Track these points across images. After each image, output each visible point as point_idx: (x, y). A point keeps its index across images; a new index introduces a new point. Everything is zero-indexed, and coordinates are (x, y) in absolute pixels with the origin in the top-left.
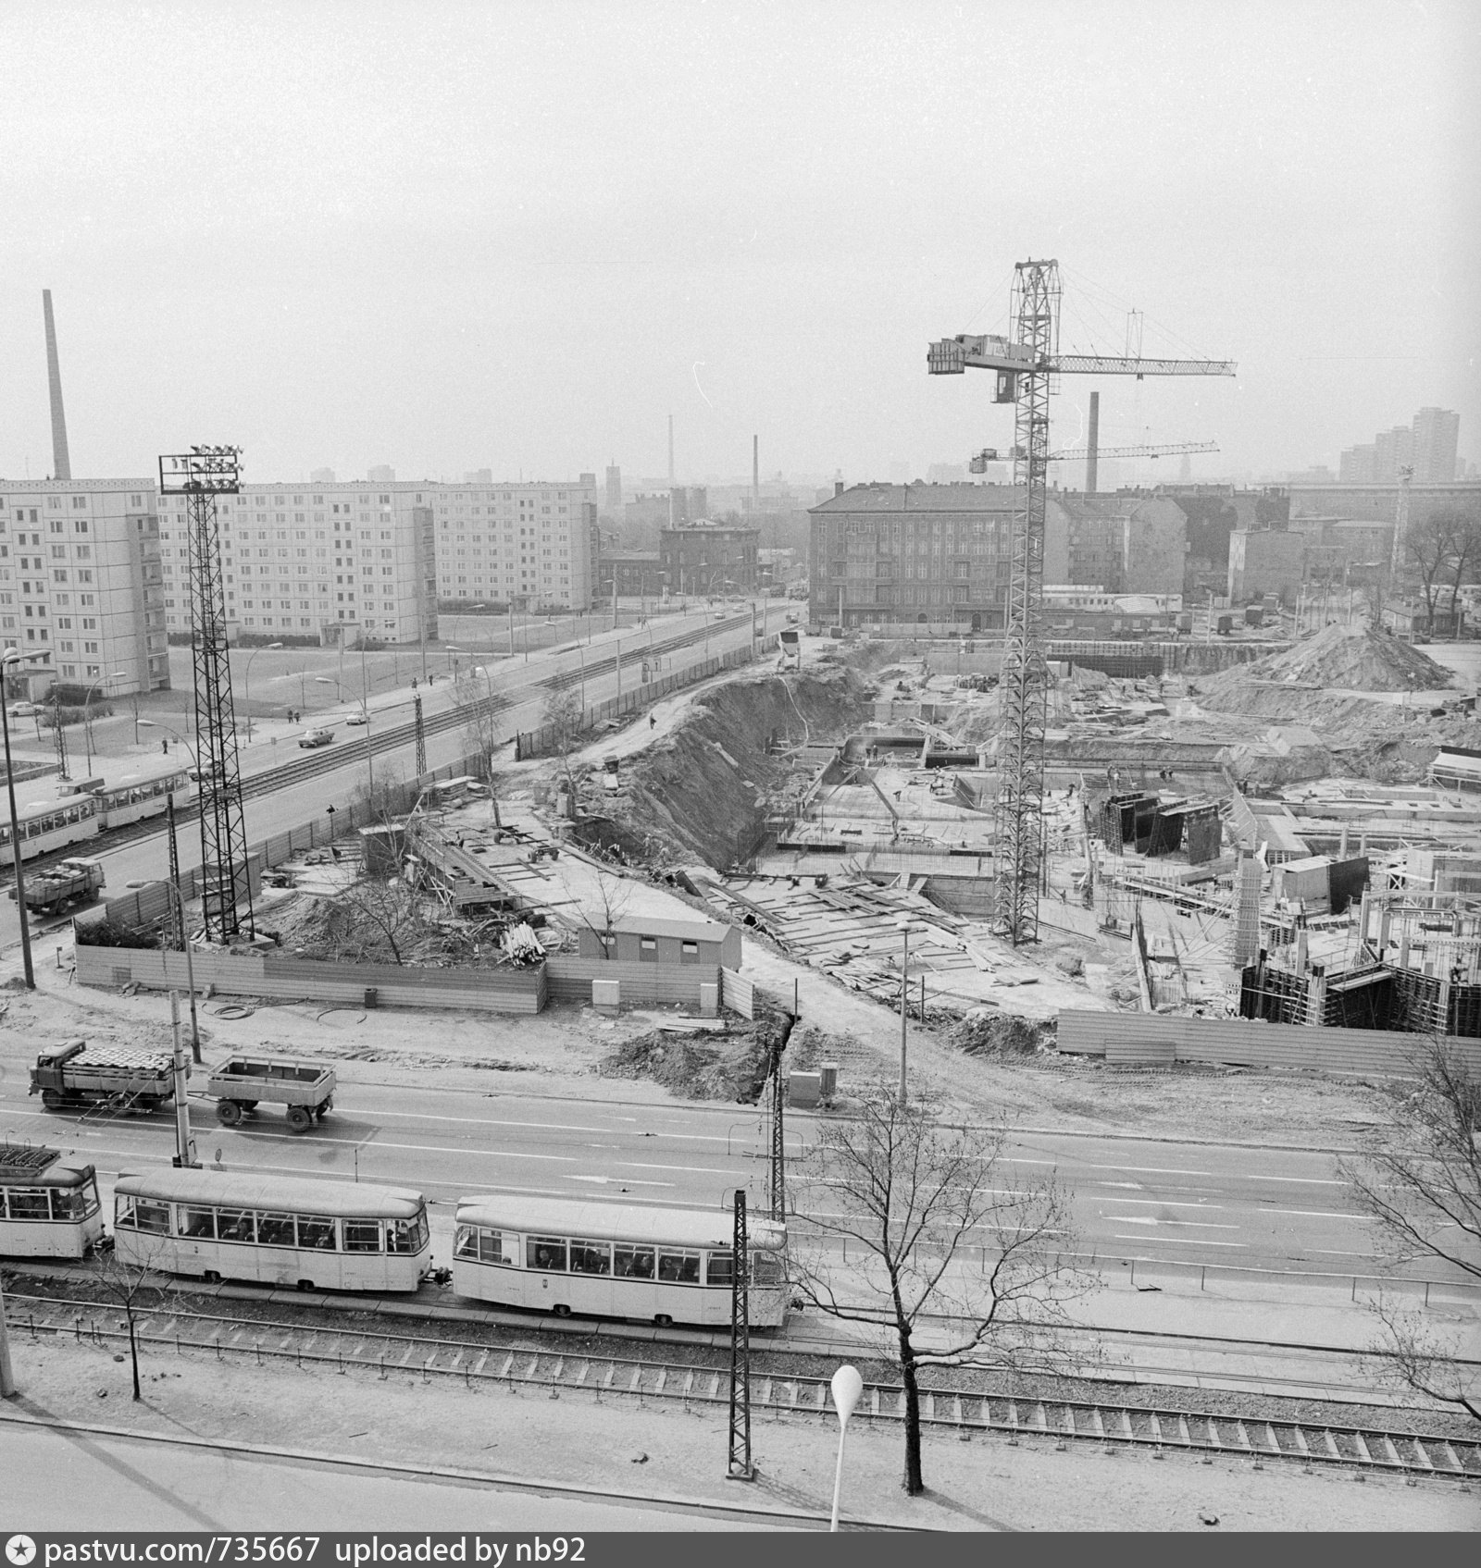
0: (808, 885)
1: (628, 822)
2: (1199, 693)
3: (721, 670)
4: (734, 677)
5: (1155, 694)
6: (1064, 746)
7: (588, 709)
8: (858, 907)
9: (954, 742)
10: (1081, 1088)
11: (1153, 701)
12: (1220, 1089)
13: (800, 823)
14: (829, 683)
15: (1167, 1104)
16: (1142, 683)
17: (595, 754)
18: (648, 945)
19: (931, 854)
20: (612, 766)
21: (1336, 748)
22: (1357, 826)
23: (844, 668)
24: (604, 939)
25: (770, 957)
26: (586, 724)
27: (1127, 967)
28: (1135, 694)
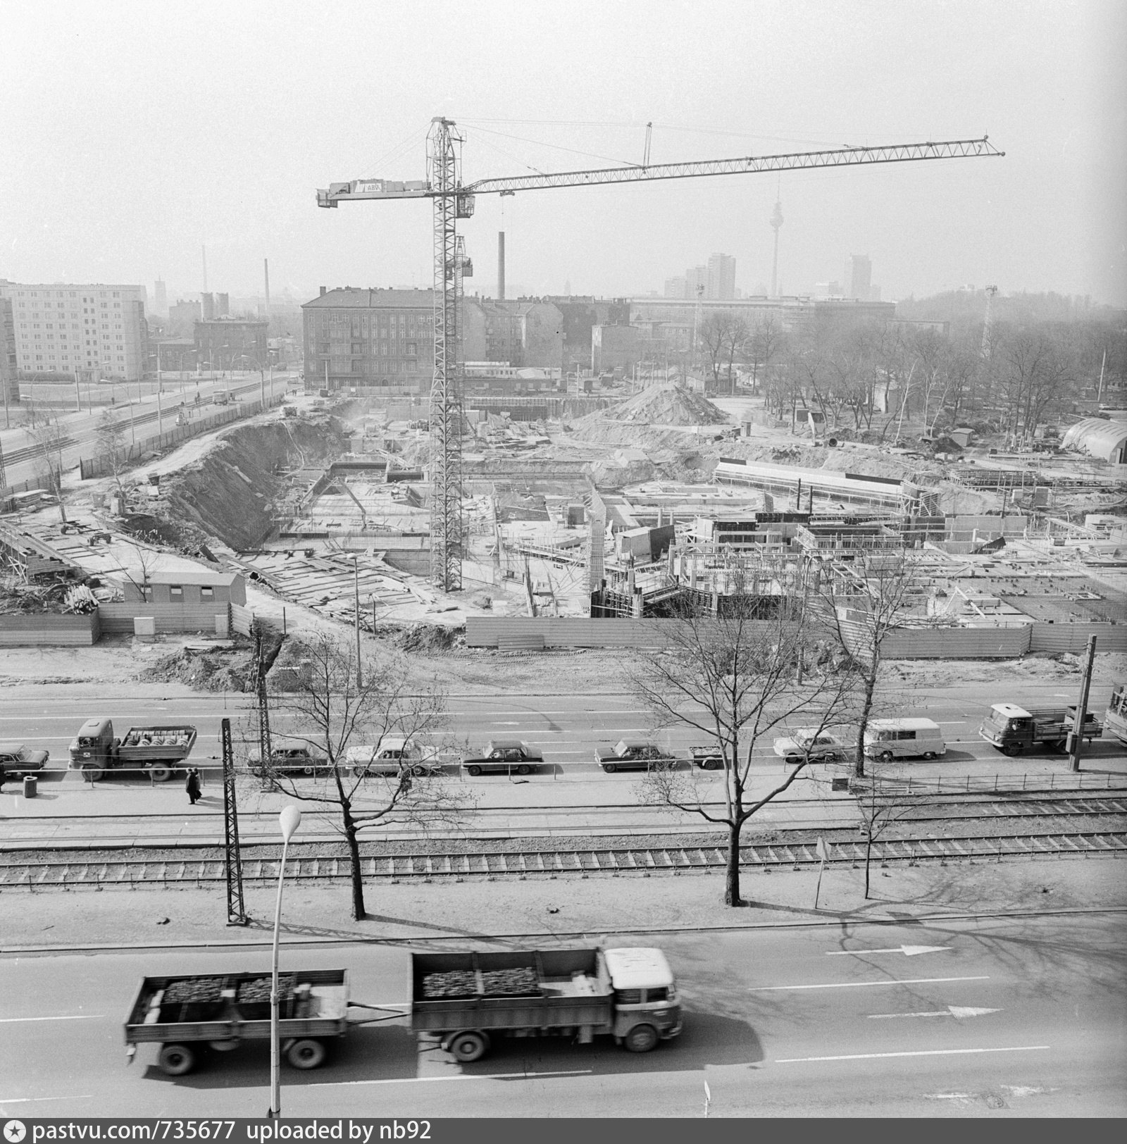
0: (300, 556)
1: (166, 518)
2: (571, 430)
3: (239, 418)
4: (249, 422)
5: (543, 431)
6: (482, 464)
7: (136, 443)
8: (334, 568)
9: (407, 464)
10: (482, 668)
11: (541, 435)
12: (573, 662)
13: (297, 520)
14: (317, 426)
15: (538, 674)
16: (534, 424)
17: (142, 473)
18: (175, 591)
19: (389, 536)
20: (155, 480)
21: (657, 462)
22: (669, 510)
23: (329, 416)
24: (142, 590)
25: (268, 598)
26: (136, 453)
27: (521, 602)
28: (530, 431)
